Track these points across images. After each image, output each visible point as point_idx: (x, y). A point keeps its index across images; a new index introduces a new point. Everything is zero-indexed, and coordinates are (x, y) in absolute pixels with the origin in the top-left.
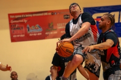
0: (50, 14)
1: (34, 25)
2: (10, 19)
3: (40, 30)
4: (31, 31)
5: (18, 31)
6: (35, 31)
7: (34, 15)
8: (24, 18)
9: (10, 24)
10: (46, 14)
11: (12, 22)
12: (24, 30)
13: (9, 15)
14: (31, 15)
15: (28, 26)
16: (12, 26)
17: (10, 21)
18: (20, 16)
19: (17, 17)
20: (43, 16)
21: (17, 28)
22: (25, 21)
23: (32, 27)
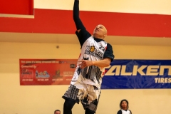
0: (58, 62)
1: (43, 71)
2: (21, 64)
3: (48, 76)
4: (39, 76)
5: (28, 75)
6: (43, 77)
7: (43, 62)
8: (34, 64)
9: (21, 68)
10: (54, 62)
11: (23, 67)
12: (33, 75)
13: (21, 60)
14: (40, 62)
15: (37, 71)
16: (22, 71)
17: (20, 65)
18: (30, 62)
19: (27, 62)
20: (52, 64)
21: (27, 73)
22: (35, 67)
23: (41, 73)
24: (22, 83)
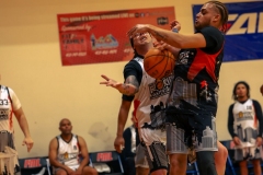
0: (132, 15)
1: (104, 36)
2: (61, 24)
3: (115, 44)
4: (98, 46)
5: (75, 45)
6: (105, 46)
7: (104, 17)
8: (86, 22)
9: (60, 32)
10: (125, 15)
11: (65, 29)
12: (85, 43)
13: (59, 16)
14: (98, 18)
15: (93, 36)
16: (64, 38)
17: (60, 27)
18: (78, 19)
19: (72, 20)
20: (121, 19)
21: (74, 41)
22: (88, 28)
23: (101, 39)
24: (66, 62)
